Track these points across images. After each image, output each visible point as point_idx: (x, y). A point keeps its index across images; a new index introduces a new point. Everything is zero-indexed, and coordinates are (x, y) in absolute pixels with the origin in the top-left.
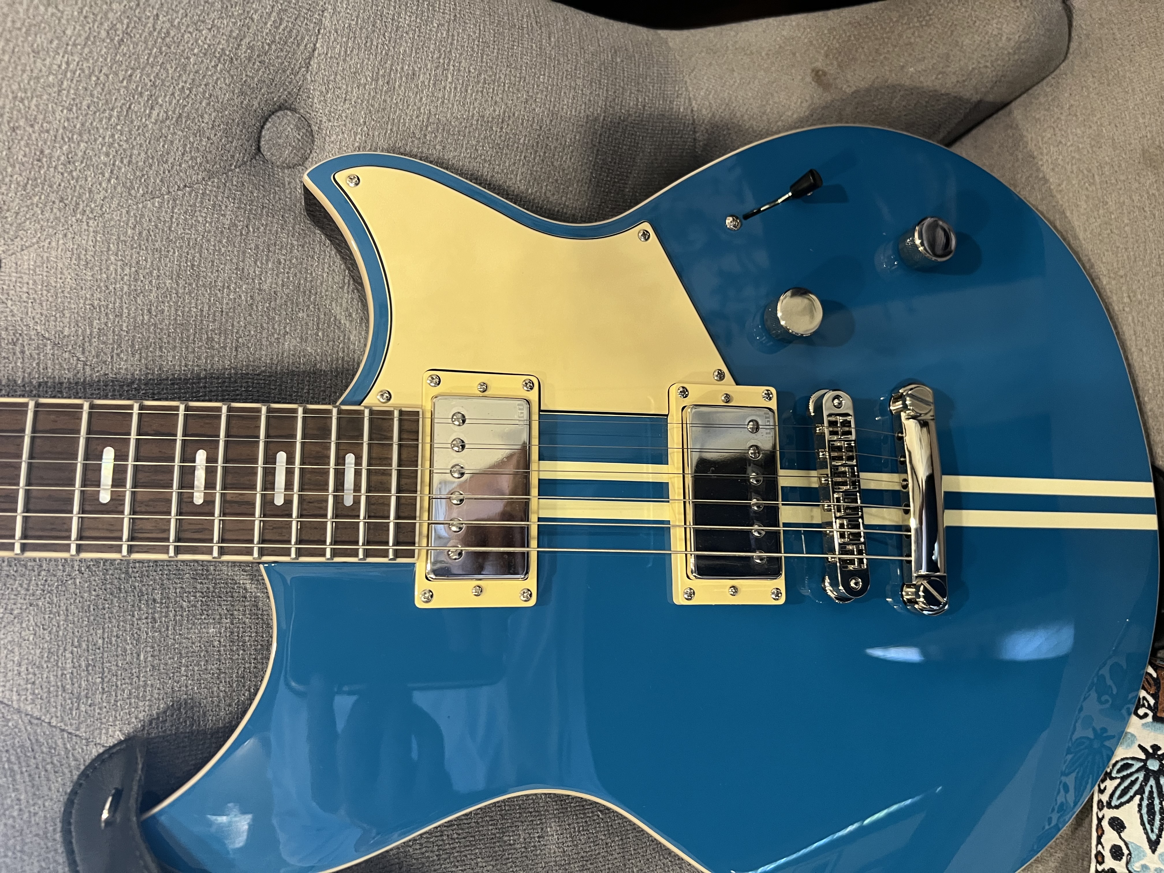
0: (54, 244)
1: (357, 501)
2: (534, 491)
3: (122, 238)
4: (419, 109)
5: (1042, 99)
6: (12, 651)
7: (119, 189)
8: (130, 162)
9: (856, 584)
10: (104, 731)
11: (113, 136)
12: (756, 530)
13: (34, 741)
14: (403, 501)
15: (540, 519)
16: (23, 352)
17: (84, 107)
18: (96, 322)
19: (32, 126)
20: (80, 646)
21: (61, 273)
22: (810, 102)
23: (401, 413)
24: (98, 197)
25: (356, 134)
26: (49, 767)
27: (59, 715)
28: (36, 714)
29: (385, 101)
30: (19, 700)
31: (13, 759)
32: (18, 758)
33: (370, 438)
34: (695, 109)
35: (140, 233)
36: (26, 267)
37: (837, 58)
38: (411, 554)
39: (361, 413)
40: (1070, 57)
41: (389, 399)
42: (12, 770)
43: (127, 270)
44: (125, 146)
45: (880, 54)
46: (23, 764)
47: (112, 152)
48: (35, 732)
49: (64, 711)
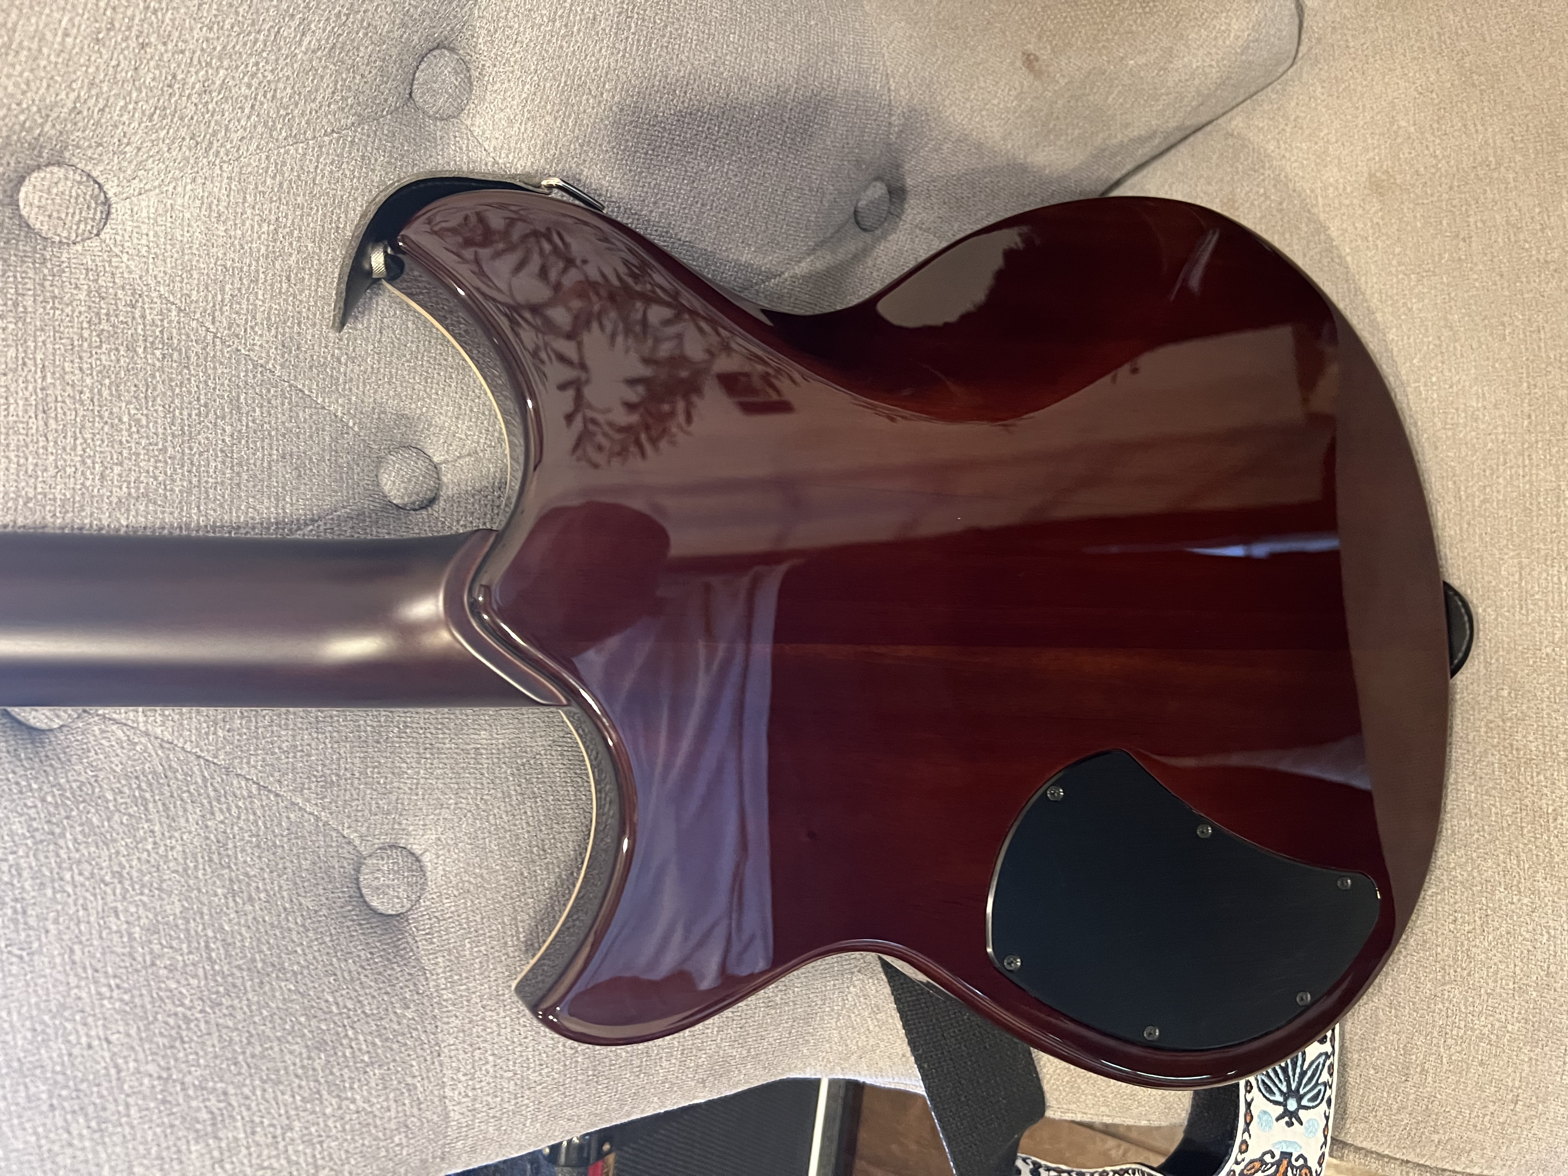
0: (180, 189)
3: (260, 188)
4: (598, 60)
5: (1266, 107)
7: (260, 129)
8: (274, 97)
10: (245, 760)
11: (257, 64)
13: (166, 767)
16: (143, 317)
17: (227, 26)
18: (228, 287)
19: (165, 44)
21: (189, 225)
22: (1019, 90)
24: (235, 137)
25: (524, 83)
26: (185, 795)
27: (193, 738)
28: (167, 736)
29: (561, 47)
30: (146, 722)
31: (144, 786)
32: (150, 785)
34: (892, 88)
35: (281, 184)
36: (145, 214)
37: (1051, 42)
40: (1299, 63)
42: (144, 799)
43: (265, 228)
44: (270, 77)
46: (157, 792)
47: (255, 82)
48: (168, 757)
49: (199, 735)
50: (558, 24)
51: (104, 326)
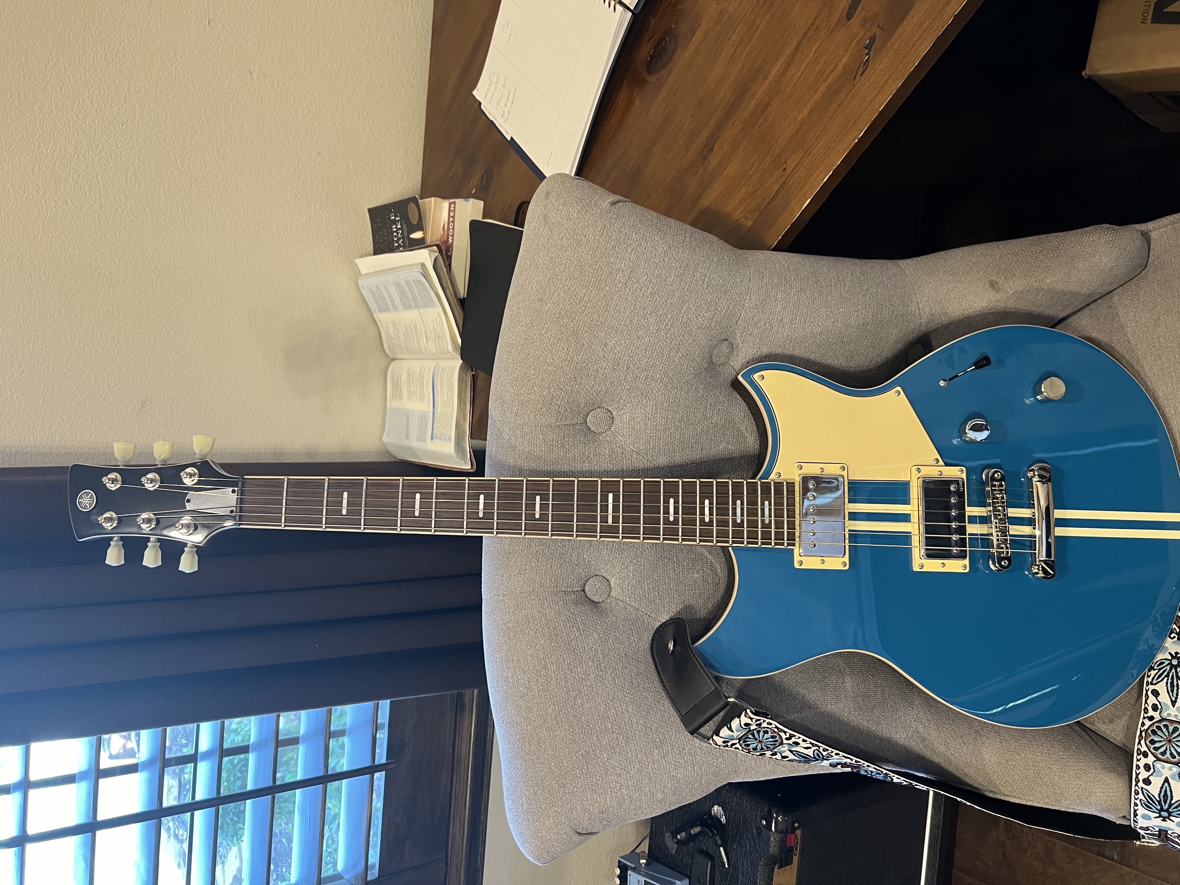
0: (637, 411)
1: (770, 521)
2: (847, 518)
3: (662, 407)
4: (783, 334)
6: (624, 581)
7: (663, 387)
8: (667, 376)
9: (1005, 563)
10: (661, 616)
11: (663, 367)
12: (954, 537)
13: (637, 617)
14: (789, 522)
15: (850, 531)
16: (626, 457)
17: (654, 357)
18: (652, 443)
19: (635, 366)
20: (650, 580)
21: (639, 423)
22: (988, 298)
23: (787, 483)
24: (655, 392)
25: (754, 348)
26: (643, 628)
27: (644, 607)
28: (637, 606)
29: (768, 333)
30: (629, 601)
31: (631, 624)
32: (633, 624)
33: (775, 494)
34: (921, 308)
35: (669, 404)
36: (625, 421)
37: (1004, 274)
38: (794, 545)
39: (770, 483)
40: (1148, 268)
41: (780, 476)
43: (663, 420)
44: (666, 369)
45: (1029, 272)
47: (662, 373)
48: (637, 614)
49: (646, 606)
50: (767, 325)
51: (614, 462)
